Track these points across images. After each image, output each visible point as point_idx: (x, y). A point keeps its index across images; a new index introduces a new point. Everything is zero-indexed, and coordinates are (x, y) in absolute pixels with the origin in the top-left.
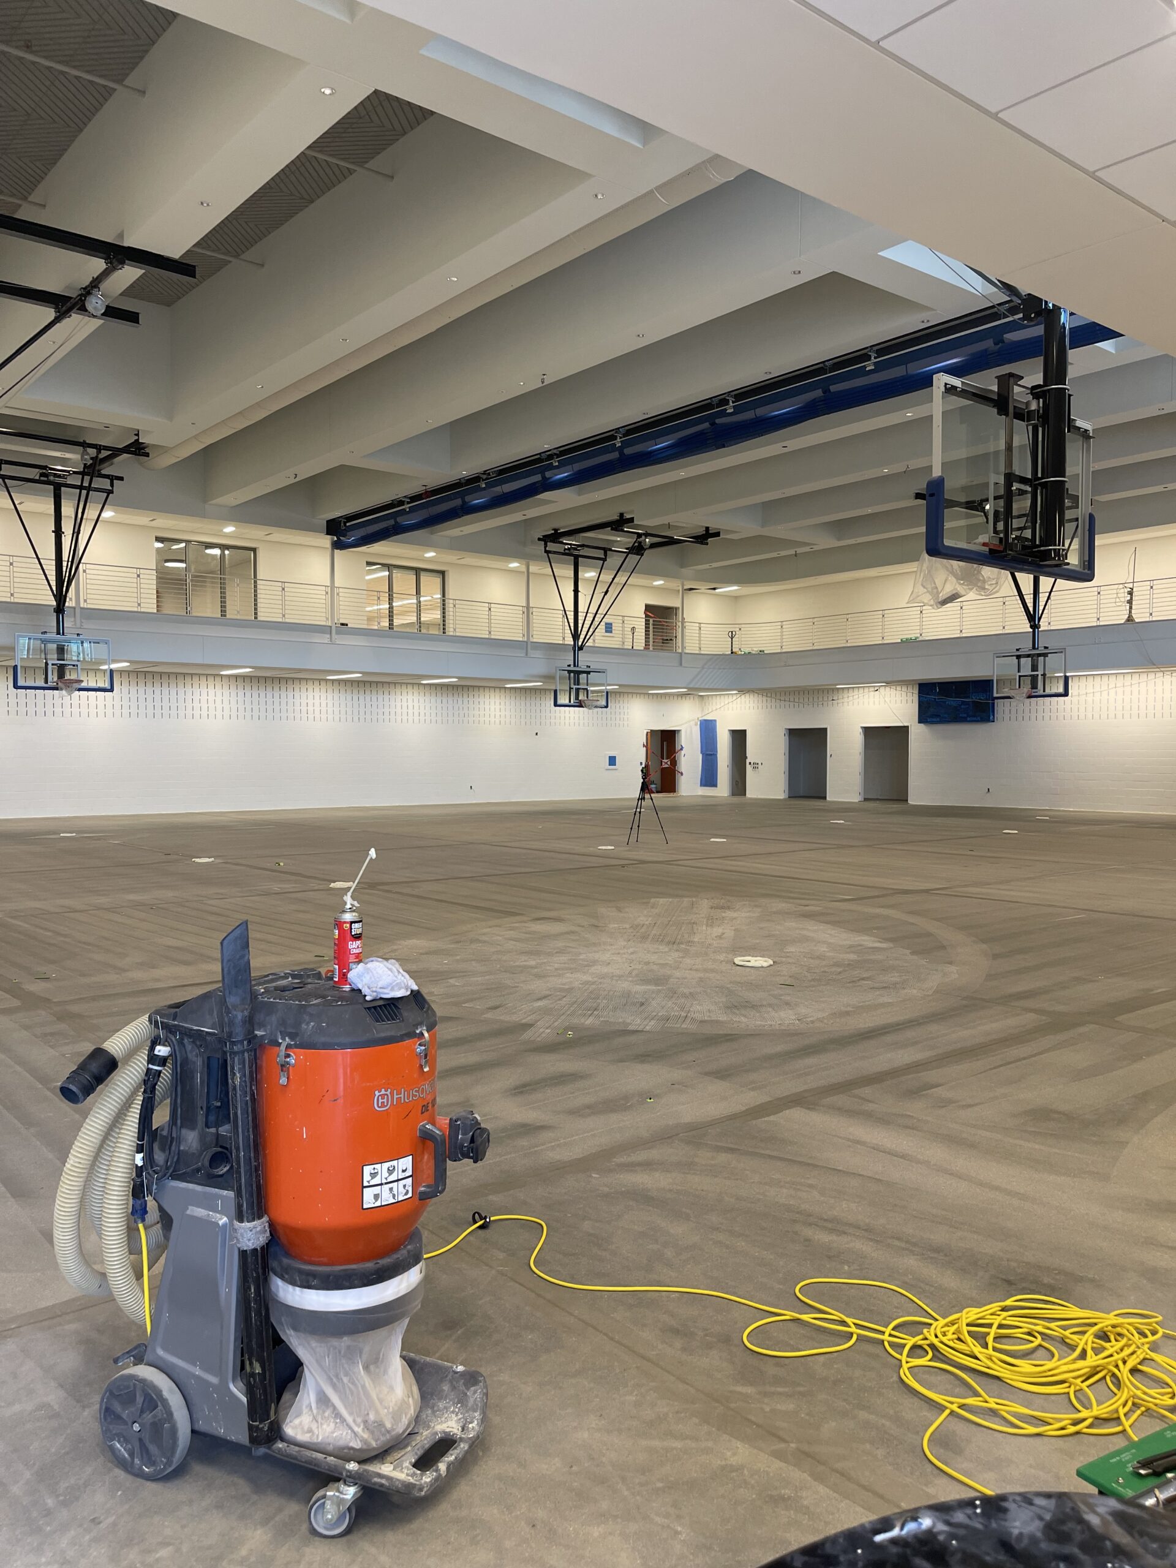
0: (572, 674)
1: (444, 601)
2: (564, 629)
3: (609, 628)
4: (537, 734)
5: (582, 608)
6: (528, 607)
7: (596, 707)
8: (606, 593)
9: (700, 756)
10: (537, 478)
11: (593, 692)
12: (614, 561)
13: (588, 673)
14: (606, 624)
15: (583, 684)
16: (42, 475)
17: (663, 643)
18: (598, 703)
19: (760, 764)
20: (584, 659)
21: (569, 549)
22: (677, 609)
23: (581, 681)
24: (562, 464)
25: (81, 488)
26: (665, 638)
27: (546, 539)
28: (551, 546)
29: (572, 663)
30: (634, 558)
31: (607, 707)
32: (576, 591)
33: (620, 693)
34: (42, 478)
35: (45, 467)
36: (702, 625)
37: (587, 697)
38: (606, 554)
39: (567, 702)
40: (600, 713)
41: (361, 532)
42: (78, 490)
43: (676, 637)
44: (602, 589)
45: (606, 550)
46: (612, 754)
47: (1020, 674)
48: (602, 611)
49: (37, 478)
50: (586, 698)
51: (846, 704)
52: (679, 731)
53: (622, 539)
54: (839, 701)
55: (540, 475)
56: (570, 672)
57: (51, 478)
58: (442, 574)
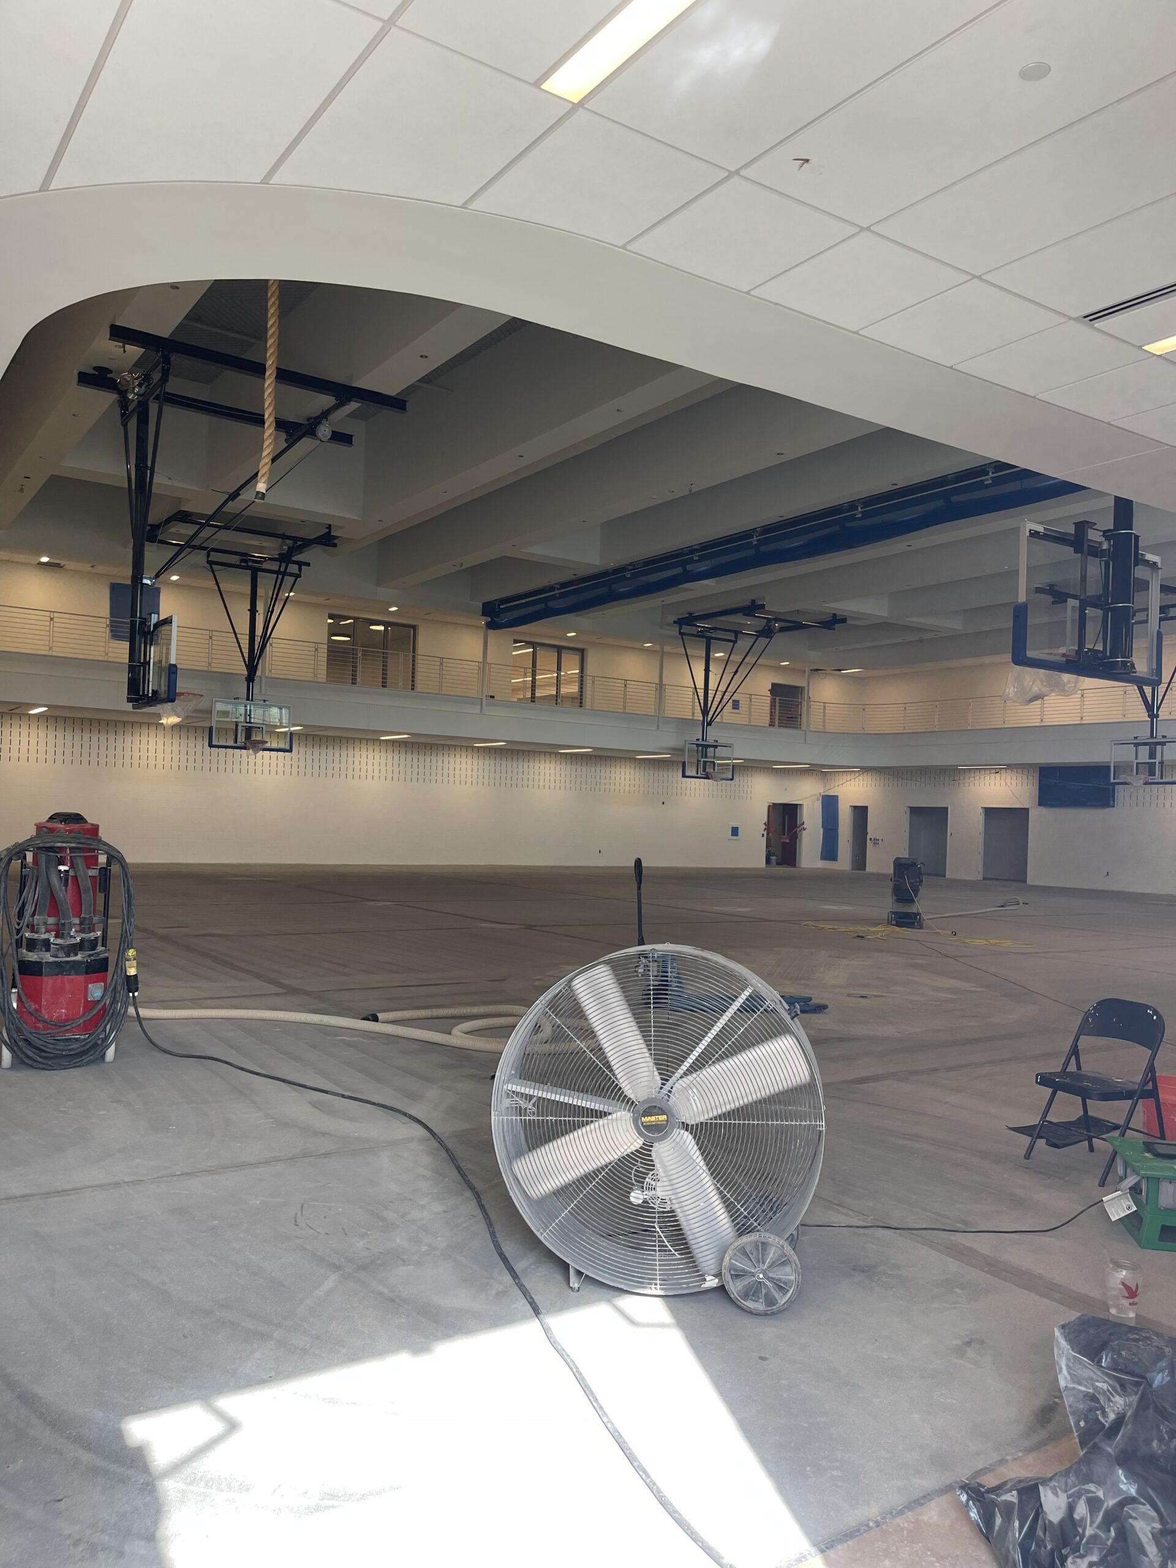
0: (700, 748)
1: (582, 677)
2: (693, 706)
3: (736, 705)
4: (663, 803)
5: (712, 685)
6: (661, 684)
7: (722, 779)
8: (736, 673)
9: (822, 830)
10: (679, 570)
11: (720, 765)
12: (743, 644)
13: (716, 747)
14: (733, 701)
15: (711, 757)
16: (242, 561)
17: (787, 720)
18: (724, 776)
19: (880, 840)
20: (712, 735)
21: (701, 631)
22: (802, 688)
23: (708, 755)
24: (702, 559)
25: (278, 573)
26: (789, 716)
27: (680, 622)
28: (686, 629)
29: (701, 738)
30: (762, 641)
31: (732, 779)
32: (707, 671)
33: (744, 767)
34: (242, 564)
35: (246, 554)
36: (827, 705)
37: (714, 770)
38: (736, 637)
39: (694, 774)
40: (724, 785)
41: (514, 614)
42: (276, 575)
43: (801, 715)
44: (731, 669)
45: (737, 633)
46: (735, 825)
47: (1138, 761)
48: (731, 689)
49: (238, 563)
50: (712, 771)
51: (967, 785)
52: (801, 805)
53: (753, 623)
54: (961, 782)
55: (681, 568)
56: (698, 745)
57: (250, 564)
58: (582, 652)
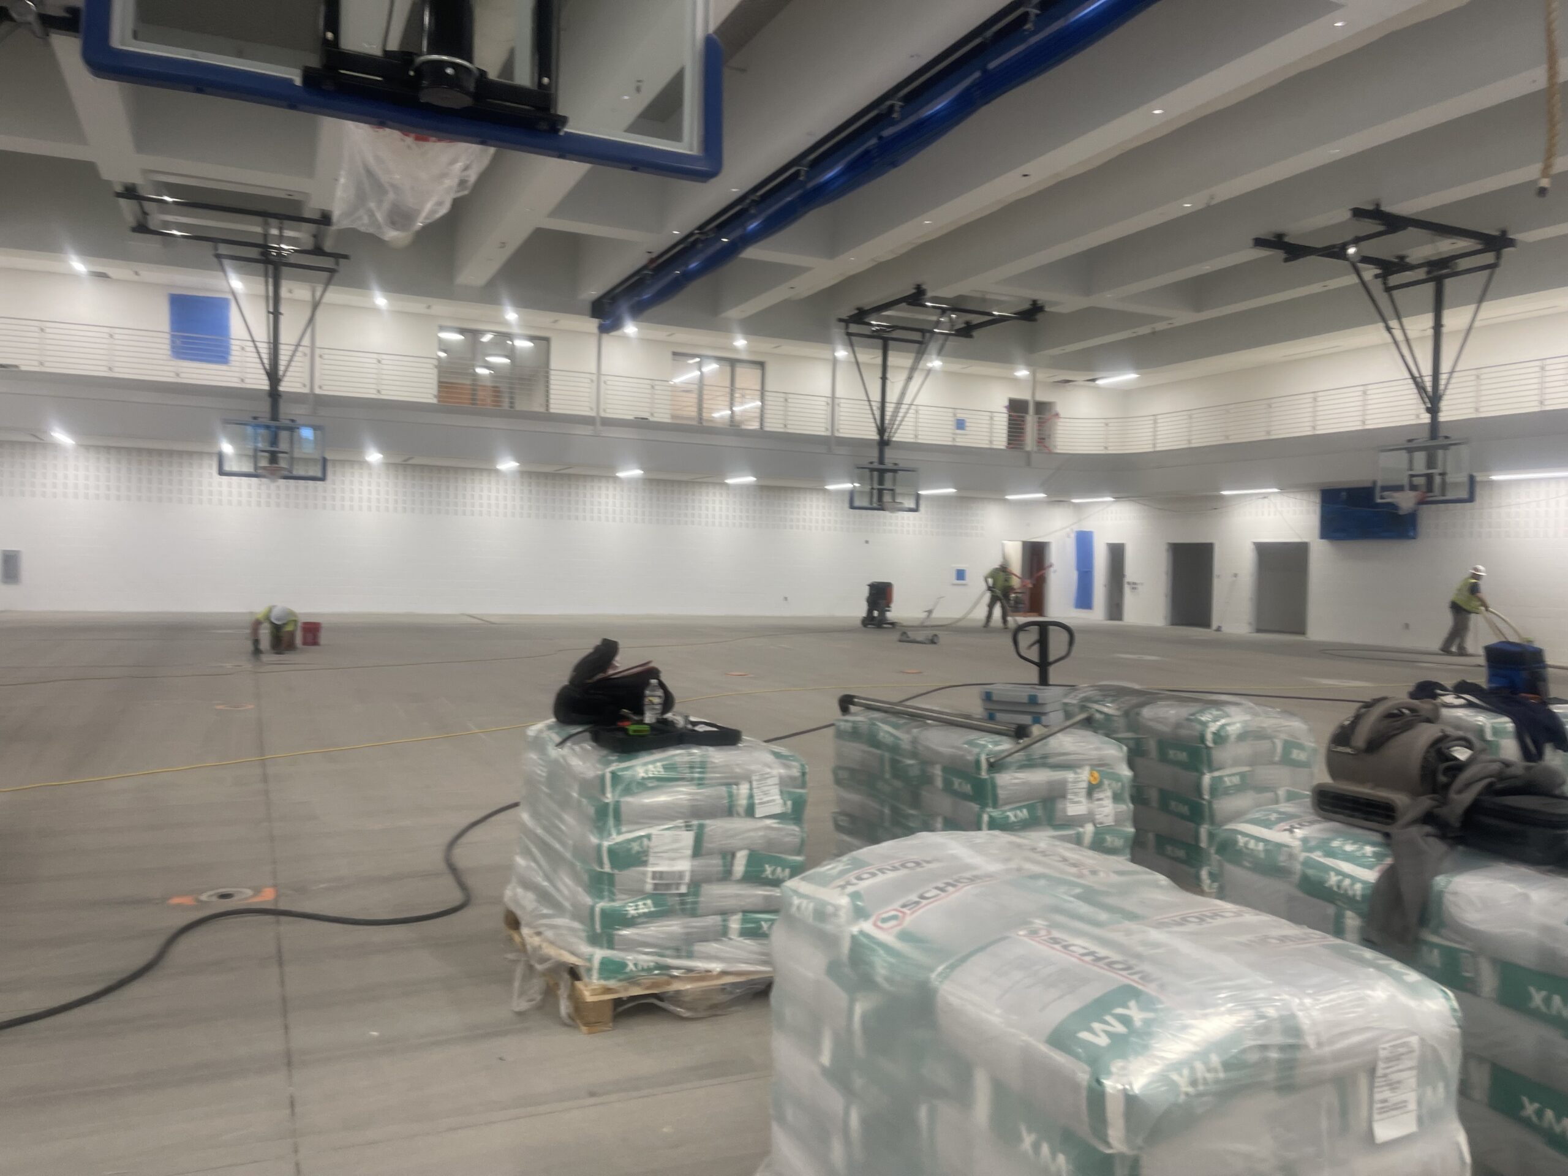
0: (876, 474)
1: (763, 394)
3: (960, 424)
4: (867, 542)
6: (833, 397)
7: (902, 510)
9: (1074, 574)
11: (900, 493)
13: (896, 471)
15: (889, 484)
18: (906, 507)
19: (1139, 584)
20: (891, 456)
21: (877, 331)
22: (1051, 403)
23: (886, 481)
27: (847, 321)
28: (854, 328)
29: (876, 461)
32: (884, 380)
37: (892, 499)
39: (866, 504)
46: (961, 566)
47: (1411, 473)
49: (257, 257)
50: (890, 500)
51: (1235, 514)
52: (1049, 544)
54: (1227, 511)
56: (872, 470)
57: (271, 257)
58: (761, 365)
